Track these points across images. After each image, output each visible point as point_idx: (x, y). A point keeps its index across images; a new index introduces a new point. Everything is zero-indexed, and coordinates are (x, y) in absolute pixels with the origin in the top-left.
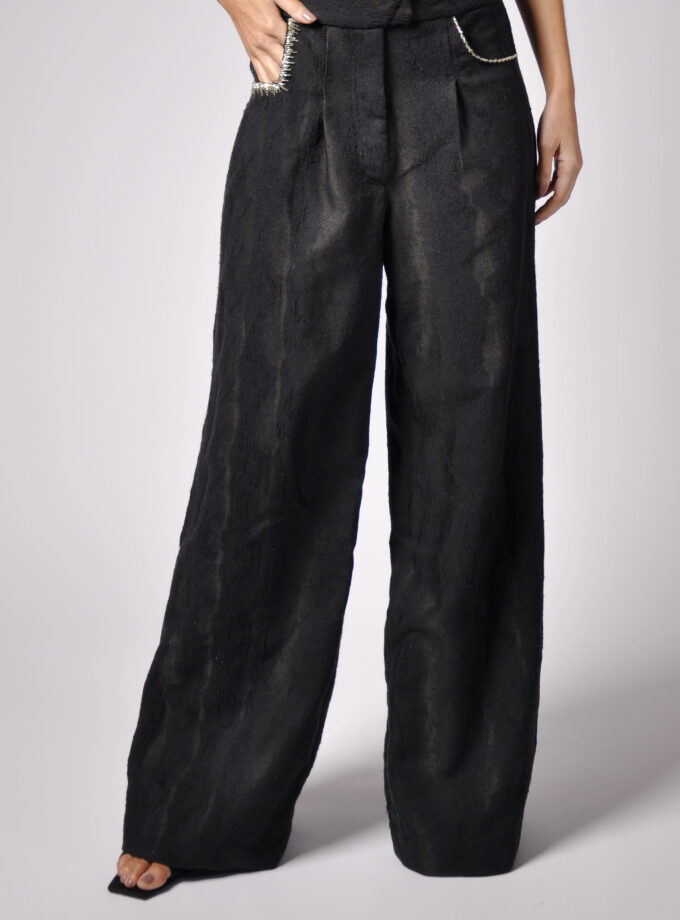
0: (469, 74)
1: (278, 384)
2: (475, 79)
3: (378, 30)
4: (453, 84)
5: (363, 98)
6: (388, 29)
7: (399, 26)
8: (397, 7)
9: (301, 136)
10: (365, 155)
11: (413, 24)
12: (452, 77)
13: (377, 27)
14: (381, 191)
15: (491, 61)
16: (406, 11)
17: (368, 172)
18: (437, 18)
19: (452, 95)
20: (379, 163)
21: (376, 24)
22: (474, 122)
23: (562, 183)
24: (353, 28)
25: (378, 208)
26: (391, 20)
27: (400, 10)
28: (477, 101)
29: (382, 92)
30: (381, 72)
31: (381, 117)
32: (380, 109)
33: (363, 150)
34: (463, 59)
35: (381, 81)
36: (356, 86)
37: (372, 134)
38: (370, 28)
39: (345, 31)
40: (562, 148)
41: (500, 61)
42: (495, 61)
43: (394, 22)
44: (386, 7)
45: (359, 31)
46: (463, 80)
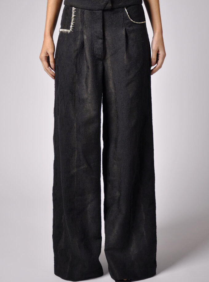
0: (130, 26)
1: (75, 124)
2: (131, 28)
3: (101, 11)
4: (124, 29)
5: (96, 32)
6: (104, 11)
7: (107, 10)
8: (107, 4)
9: (78, 46)
10: (96, 51)
11: (112, 9)
12: (124, 27)
13: (100, 10)
14: (101, 63)
15: (136, 23)
16: (110, 5)
17: (97, 56)
18: (119, 8)
19: (124, 32)
20: (100, 53)
21: (100, 9)
22: (130, 42)
23: (160, 61)
24: (93, 10)
25: (100, 68)
26: (105, 8)
27: (108, 5)
28: (131, 36)
29: (102, 31)
30: (102, 25)
31: (101, 39)
32: (101, 36)
33: (95, 49)
34: (127, 21)
35: (102, 27)
36: (94, 29)
37: (99, 44)
38: (98, 10)
39: (90, 11)
40: (160, 50)
41: (139, 23)
42: (138, 23)
43: (106, 9)
44: (103, 4)
45: (94, 11)
46: (127, 28)
